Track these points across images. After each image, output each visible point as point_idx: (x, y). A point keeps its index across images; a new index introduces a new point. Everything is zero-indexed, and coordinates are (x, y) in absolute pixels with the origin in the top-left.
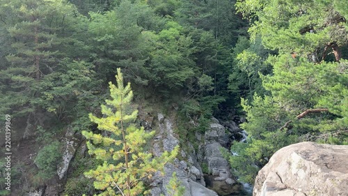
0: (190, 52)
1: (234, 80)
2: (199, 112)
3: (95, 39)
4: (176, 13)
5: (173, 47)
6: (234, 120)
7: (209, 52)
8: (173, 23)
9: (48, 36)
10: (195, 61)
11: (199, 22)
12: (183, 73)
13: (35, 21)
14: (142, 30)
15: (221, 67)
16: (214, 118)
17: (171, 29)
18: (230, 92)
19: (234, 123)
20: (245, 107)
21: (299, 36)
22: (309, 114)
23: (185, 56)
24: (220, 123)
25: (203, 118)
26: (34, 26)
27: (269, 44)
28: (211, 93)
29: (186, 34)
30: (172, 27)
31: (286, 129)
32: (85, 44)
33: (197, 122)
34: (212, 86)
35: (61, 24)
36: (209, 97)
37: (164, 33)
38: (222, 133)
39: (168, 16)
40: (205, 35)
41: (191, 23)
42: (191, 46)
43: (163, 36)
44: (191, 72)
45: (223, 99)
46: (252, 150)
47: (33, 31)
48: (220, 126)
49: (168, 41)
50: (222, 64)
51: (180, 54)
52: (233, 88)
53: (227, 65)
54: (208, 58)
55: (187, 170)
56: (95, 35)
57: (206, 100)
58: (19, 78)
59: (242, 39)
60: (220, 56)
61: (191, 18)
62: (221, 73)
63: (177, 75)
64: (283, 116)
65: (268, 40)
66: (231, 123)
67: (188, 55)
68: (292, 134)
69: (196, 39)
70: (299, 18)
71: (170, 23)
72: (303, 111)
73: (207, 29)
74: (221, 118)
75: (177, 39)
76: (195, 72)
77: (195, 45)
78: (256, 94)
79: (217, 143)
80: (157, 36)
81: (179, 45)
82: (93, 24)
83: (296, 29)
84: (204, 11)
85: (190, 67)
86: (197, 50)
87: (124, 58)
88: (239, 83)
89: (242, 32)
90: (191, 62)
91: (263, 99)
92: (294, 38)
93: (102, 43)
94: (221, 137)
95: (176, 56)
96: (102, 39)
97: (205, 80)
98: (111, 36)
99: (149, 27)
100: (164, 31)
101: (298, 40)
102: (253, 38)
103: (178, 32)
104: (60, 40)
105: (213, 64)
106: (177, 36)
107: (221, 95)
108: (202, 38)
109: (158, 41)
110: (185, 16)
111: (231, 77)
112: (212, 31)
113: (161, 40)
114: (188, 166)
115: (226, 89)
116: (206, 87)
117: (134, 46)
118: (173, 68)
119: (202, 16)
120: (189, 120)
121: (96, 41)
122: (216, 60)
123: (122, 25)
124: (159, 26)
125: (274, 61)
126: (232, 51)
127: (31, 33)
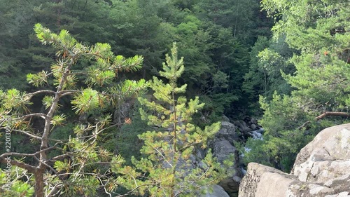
0: (207, 47)
1: (250, 79)
2: (211, 108)
3: (115, 26)
4: (196, 7)
5: (191, 40)
6: (244, 120)
7: (226, 49)
8: (192, 17)
9: (70, 18)
10: (211, 57)
11: (218, 18)
12: (198, 68)
13: (60, 3)
14: (161, 22)
15: (237, 66)
16: (224, 116)
17: (190, 23)
18: (244, 91)
19: (245, 123)
20: (263, 105)
21: (328, 35)
22: (327, 117)
23: (202, 51)
24: (230, 122)
25: (214, 115)
26: (58, 8)
27: (294, 43)
28: (224, 91)
29: (205, 28)
30: (190, 20)
31: (304, 128)
32: (105, 31)
33: (208, 118)
34: (227, 83)
35: (83, 9)
36: (222, 94)
37: (183, 26)
38: (232, 132)
39: (187, 9)
40: (224, 32)
41: (211, 18)
42: (208, 42)
43: (181, 29)
44: (206, 67)
45: (236, 98)
46: (268, 146)
47: (56, 13)
48: (231, 125)
49: (186, 34)
50: (238, 62)
51: (197, 49)
52: (247, 87)
53: (243, 64)
54: (225, 55)
55: (195, 164)
56: (115, 22)
57: (219, 97)
58: (40, 57)
59: (262, 39)
60: (236, 55)
61: (210, 14)
62: (236, 71)
63: (192, 69)
64: (301, 117)
65: (294, 39)
66: (242, 123)
67: (204, 50)
68: (309, 134)
69: (214, 35)
70: (328, 19)
71: (188, 17)
72: (322, 113)
73: (225, 26)
74: (231, 117)
75: (195, 33)
76: (210, 68)
77: (212, 40)
78: (276, 93)
79: (226, 141)
80: (175, 29)
81: (196, 39)
82: (114, 11)
83: (324, 29)
84: (224, 8)
85: (206, 62)
86: (214, 46)
87: (141, 47)
88: (255, 83)
89: (260, 32)
90: (207, 57)
91: (282, 98)
92: (324, 38)
93: (122, 30)
94: (231, 135)
95: (192, 50)
96: (122, 26)
97: (221, 77)
98: (131, 25)
99: (168, 19)
100: (183, 24)
101: (328, 39)
102: (276, 37)
103: (196, 27)
104: (81, 25)
105: (228, 61)
106: (195, 30)
107: (234, 94)
108: (220, 34)
109: (176, 33)
110: (204, 12)
111: (247, 76)
112: (231, 28)
113: (179, 33)
114: (197, 160)
115: (240, 88)
116: (221, 84)
117: (153, 37)
118: (190, 62)
119: (221, 12)
120: (201, 116)
121: (116, 28)
122: (232, 58)
123: (143, 14)
124: (178, 19)
125: (298, 61)
126: (250, 50)
127: (54, 15)
